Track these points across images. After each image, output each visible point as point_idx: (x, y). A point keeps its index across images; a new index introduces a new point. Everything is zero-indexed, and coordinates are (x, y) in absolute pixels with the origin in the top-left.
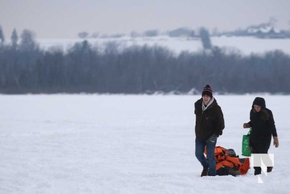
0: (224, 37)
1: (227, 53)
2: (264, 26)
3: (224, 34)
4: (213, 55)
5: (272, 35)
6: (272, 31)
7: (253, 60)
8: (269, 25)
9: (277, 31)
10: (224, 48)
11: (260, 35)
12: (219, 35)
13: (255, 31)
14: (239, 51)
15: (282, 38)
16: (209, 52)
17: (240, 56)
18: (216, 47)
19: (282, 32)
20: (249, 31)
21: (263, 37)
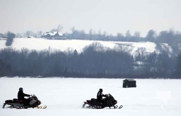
5: (58, 37)
9: (60, 34)
11: (48, 37)
13: (46, 34)
19: (64, 35)
20: (42, 34)
21: (51, 39)
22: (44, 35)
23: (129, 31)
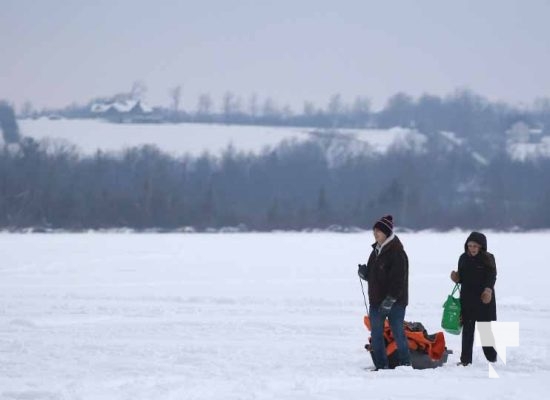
0: (44, 120)
1: (51, 150)
2: (121, 98)
3: (45, 113)
4: (22, 155)
5: (138, 116)
6: (137, 109)
7: (101, 165)
8: (130, 97)
9: (146, 108)
10: (46, 141)
11: (114, 116)
12: (35, 116)
13: (105, 108)
14: (74, 147)
15: (157, 122)
16: (14, 148)
17: (75, 157)
18: (30, 140)
19: (156, 111)
20: (94, 108)
21: (120, 121)
22: (100, 111)
23: (338, 97)
